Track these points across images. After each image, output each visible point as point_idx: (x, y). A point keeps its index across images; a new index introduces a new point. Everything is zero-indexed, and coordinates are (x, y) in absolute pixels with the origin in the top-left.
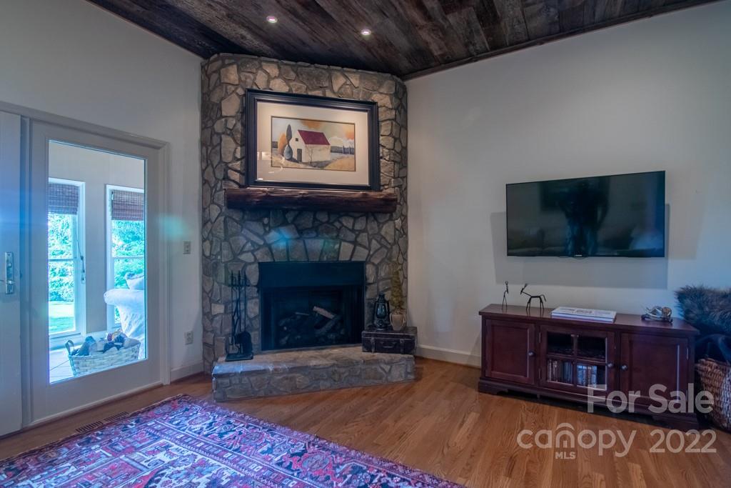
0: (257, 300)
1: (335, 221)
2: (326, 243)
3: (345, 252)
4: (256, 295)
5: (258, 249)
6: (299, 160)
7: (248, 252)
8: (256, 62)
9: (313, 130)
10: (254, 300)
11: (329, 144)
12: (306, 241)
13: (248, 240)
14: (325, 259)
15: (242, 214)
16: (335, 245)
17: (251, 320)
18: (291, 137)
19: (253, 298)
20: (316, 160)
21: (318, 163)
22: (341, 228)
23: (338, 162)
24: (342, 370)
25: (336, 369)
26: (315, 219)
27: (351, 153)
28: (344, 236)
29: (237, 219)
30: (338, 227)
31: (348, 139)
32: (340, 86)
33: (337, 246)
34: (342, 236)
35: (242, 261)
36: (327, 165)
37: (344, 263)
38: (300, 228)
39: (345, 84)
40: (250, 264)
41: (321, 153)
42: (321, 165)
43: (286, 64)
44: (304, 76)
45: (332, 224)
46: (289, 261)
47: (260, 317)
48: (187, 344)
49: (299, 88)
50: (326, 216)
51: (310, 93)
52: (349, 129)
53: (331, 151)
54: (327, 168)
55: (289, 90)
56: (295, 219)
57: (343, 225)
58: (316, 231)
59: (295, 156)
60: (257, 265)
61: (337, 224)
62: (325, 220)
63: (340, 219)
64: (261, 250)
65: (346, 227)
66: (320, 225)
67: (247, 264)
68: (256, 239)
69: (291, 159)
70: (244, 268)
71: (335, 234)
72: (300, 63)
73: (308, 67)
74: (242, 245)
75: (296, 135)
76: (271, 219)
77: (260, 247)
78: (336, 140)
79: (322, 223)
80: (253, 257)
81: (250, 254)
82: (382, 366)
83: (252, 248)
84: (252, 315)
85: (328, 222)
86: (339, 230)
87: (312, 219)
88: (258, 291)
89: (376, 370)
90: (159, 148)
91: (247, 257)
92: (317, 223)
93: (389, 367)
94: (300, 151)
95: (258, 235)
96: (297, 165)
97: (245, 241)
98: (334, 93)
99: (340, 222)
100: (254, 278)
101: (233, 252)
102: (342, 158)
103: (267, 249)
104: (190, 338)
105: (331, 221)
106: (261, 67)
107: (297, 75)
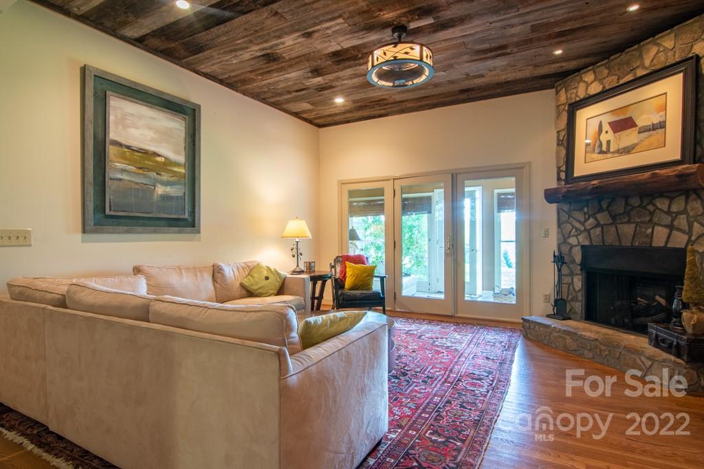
0: (581, 277)
1: (648, 204)
2: (638, 228)
3: (660, 237)
4: (579, 272)
5: (580, 234)
6: (608, 151)
7: (573, 236)
8: (578, 78)
9: (622, 117)
10: (578, 277)
11: (637, 126)
12: (618, 226)
13: (573, 227)
14: (637, 244)
15: (569, 206)
16: (647, 229)
17: (576, 292)
18: (602, 131)
19: (577, 274)
20: (622, 147)
21: (624, 149)
22: (655, 210)
23: (646, 142)
24: (603, 348)
25: (598, 344)
26: (627, 204)
27: (661, 128)
28: (658, 220)
29: (566, 210)
30: (652, 210)
31: (658, 113)
32: (651, 58)
33: (649, 231)
34: (656, 220)
35: (570, 244)
36: (633, 148)
37: (659, 249)
38: (613, 214)
39: (658, 52)
40: (576, 246)
41: (629, 137)
42: (627, 150)
43: (600, 66)
44: (615, 68)
45: (645, 208)
46: (604, 245)
47: (584, 292)
48: (545, 302)
49: (611, 82)
50: (639, 200)
51: (621, 82)
52: (661, 100)
53: (639, 133)
54: (634, 151)
55: (603, 88)
56: (608, 207)
57: (658, 208)
58: (629, 216)
59: (604, 148)
60: (580, 247)
61: (651, 208)
62: (636, 205)
63: (654, 201)
64: (582, 235)
65: (660, 209)
66: (631, 210)
67: (572, 246)
68: (578, 225)
69: (601, 152)
70: (570, 250)
71: (647, 219)
72: (612, 58)
73: (619, 56)
74: (569, 230)
75: (606, 127)
76: (590, 208)
77: (581, 232)
78: (644, 119)
79: (634, 208)
80: (576, 241)
81: (575, 238)
82: (643, 358)
83: (576, 233)
84: (577, 289)
85: (639, 206)
86: (652, 214)
87: (623, 204)
88: (581, 269)
89: (635, 360)
90: (523, 168)
91: (573, 241)
92: (629, 208)
93: (650, 363)
94: (608, 142)
95: (580, 222)
96: (605, 156)
97: (571, 228)
98: (646, 68)
99: (654, 205)
100: (578, 258)
101: (563, 236)
102: (650, 136)
103: (587, 233)
104: (547, 298)
105: (644, 204)
106: (581, 80)
107: (610, 71)
